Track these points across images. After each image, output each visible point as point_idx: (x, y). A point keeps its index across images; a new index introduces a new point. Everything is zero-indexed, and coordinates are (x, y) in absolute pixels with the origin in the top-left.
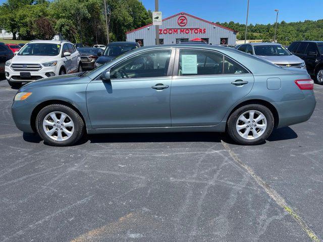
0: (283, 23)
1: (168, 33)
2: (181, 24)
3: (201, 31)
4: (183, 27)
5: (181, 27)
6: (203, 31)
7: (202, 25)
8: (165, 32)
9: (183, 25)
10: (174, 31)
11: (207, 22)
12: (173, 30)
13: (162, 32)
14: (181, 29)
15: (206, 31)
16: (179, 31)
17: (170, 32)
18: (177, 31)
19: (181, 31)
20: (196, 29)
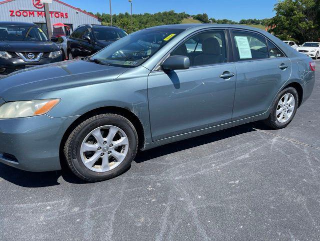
0: (126, 14)
1: (22, 15)
2: (37, 6)
3: (62, 15)
4: (40, 10)
5: (38, 10)
6: (64, 16)
7: (63, 9)
8: (18, 14)
9: (40, 6)
10: (30, 13)
11: (68, 5)
12: (28, 12)
13: (14, 14)
14: (38, 12)
15: (68, 15)
16: (36, 13)
17: (25, 14)
18: (33, 13)
19: (38, 13)
20: (57, 13)
